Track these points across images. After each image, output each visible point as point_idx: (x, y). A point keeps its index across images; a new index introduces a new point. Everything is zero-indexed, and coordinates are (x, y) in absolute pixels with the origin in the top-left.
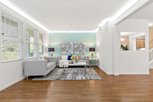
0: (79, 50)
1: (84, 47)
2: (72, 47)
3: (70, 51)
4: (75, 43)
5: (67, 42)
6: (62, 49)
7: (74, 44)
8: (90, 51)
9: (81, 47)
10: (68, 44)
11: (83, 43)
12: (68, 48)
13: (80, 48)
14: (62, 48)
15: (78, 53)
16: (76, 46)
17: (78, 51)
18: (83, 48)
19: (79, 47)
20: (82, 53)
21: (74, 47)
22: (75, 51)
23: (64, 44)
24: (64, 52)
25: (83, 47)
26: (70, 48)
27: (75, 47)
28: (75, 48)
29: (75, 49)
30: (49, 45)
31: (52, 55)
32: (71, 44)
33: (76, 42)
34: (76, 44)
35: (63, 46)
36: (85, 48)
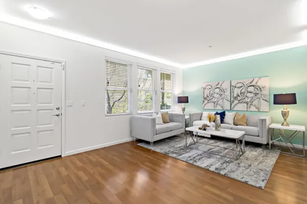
0: (246, 100)
1: (262, 93)
2: (228, 93)
3: (221, 104)
4: (233, 84)
5: (217, 83)
6: (205, 99)
7: (231, 86)
8: (275, 103)
9: (250, 92)
10: (218, 86)
11: (256, 83)
12: (218, 96)
13: (249, 95)
14: (205, 96)
15: (241, 107)
16: (237, 91)
17: (242, 102)
18: (259, 96)
19: (244, 93)
20: (253, 108)
21: (231, 92)
22: (233, 102)
23: (210, 87)
24: (210, 106)
25: (257, 92)
26: (223, 96)
27: (233, 92)
28: (235, 95)
29: (235, 98)
30: (183, 92)
31: (184, 110)
32: (226, 86)
33: (239, 81)
34: (238, 86)
35: (207, 92)
36: (265, 95)
